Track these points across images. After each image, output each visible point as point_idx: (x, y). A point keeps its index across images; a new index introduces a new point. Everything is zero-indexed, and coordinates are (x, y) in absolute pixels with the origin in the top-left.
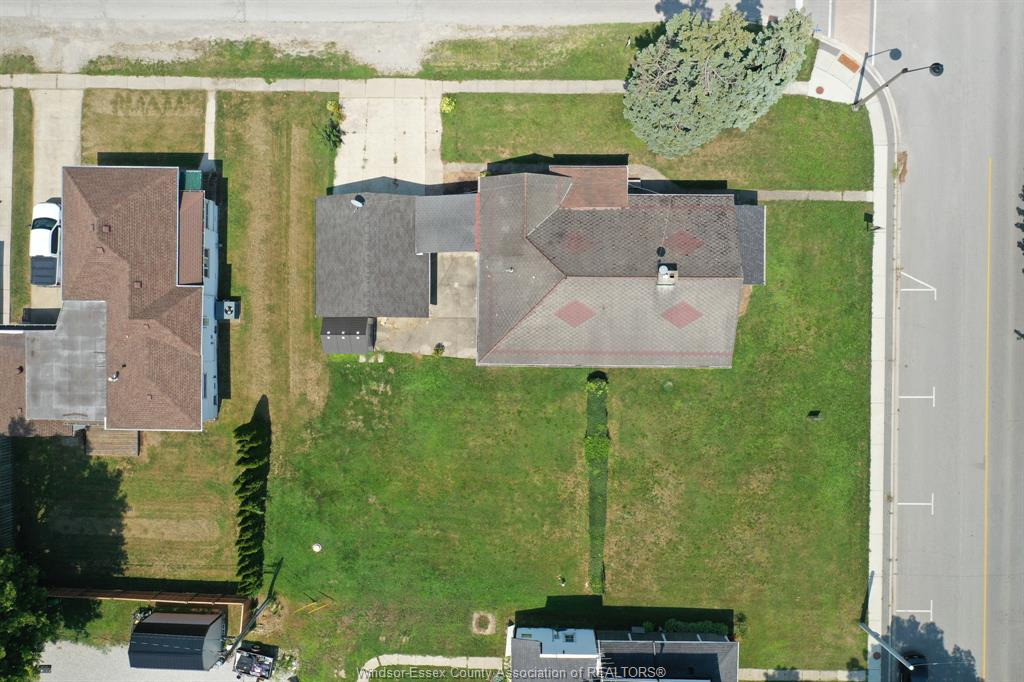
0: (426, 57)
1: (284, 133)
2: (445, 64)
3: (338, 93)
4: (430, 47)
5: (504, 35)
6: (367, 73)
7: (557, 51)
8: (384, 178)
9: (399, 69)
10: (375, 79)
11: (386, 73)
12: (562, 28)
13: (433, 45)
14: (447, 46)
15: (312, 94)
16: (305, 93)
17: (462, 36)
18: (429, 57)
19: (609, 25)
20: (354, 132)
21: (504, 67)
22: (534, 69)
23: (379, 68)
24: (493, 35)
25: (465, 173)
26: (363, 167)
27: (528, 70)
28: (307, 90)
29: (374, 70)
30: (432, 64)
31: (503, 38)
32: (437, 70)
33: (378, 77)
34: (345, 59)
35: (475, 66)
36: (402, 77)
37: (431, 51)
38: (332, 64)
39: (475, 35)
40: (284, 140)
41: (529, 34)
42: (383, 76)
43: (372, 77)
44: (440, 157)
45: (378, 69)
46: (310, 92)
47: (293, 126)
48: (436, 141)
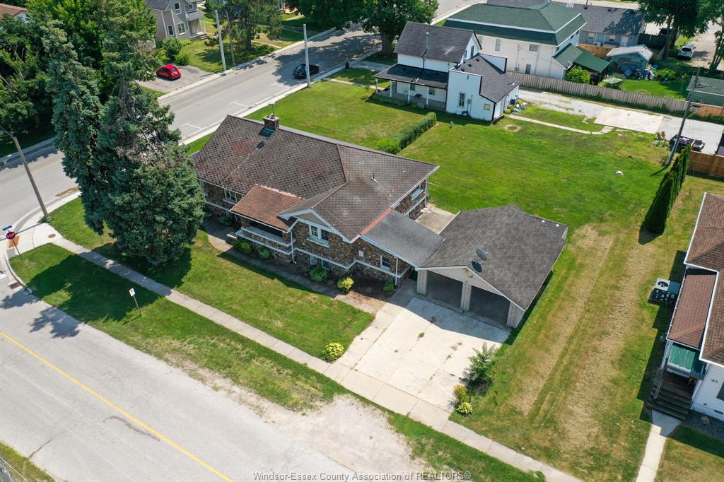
0: (322, 404)
1: (541, 413)
2: (307, 387)
3: (450, 419)
4: (308, 412)
5: (225, 383)
6: (400, 423)
7: (192, 346)
8: (444, 327)
9: (361, 409)
10: (396, 411)
11: (379, 411)
12: (167, 360)
13: (304, 411)
14: (291, 403)
15: (485, 434)
16: (494, 439)
17: (266, 404)
18: (318, 403)
19: (128, 342)
20: (452, 375)
21: (252, 357)
22: (228, 341)
23: (383, 420)
24: (235, 388)
25: (360, 300)
26: (460, 344)
27: (233, 343)
28: (490, 440)
29: (390, 421)
30: (321, 394)
31: (229, 380)
32: (319, 385)
33: (391, 412)
34: (418, 452)
35: (278, 371)
36: (363, 399)
37: (311, 407)
38: (440, 453)
39: (253, 398)
40: (545, 406)
41: (201, 371)
42: (384, 409)
43: (398, 415)
44: (374, 321)
45: (385, 420)
46: (487, 436)
47: (526, 414)
48: (369, 333)
